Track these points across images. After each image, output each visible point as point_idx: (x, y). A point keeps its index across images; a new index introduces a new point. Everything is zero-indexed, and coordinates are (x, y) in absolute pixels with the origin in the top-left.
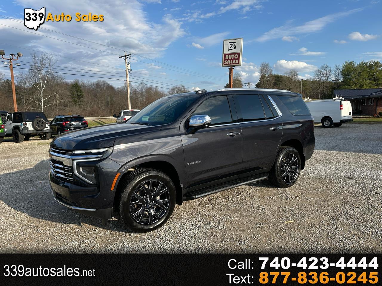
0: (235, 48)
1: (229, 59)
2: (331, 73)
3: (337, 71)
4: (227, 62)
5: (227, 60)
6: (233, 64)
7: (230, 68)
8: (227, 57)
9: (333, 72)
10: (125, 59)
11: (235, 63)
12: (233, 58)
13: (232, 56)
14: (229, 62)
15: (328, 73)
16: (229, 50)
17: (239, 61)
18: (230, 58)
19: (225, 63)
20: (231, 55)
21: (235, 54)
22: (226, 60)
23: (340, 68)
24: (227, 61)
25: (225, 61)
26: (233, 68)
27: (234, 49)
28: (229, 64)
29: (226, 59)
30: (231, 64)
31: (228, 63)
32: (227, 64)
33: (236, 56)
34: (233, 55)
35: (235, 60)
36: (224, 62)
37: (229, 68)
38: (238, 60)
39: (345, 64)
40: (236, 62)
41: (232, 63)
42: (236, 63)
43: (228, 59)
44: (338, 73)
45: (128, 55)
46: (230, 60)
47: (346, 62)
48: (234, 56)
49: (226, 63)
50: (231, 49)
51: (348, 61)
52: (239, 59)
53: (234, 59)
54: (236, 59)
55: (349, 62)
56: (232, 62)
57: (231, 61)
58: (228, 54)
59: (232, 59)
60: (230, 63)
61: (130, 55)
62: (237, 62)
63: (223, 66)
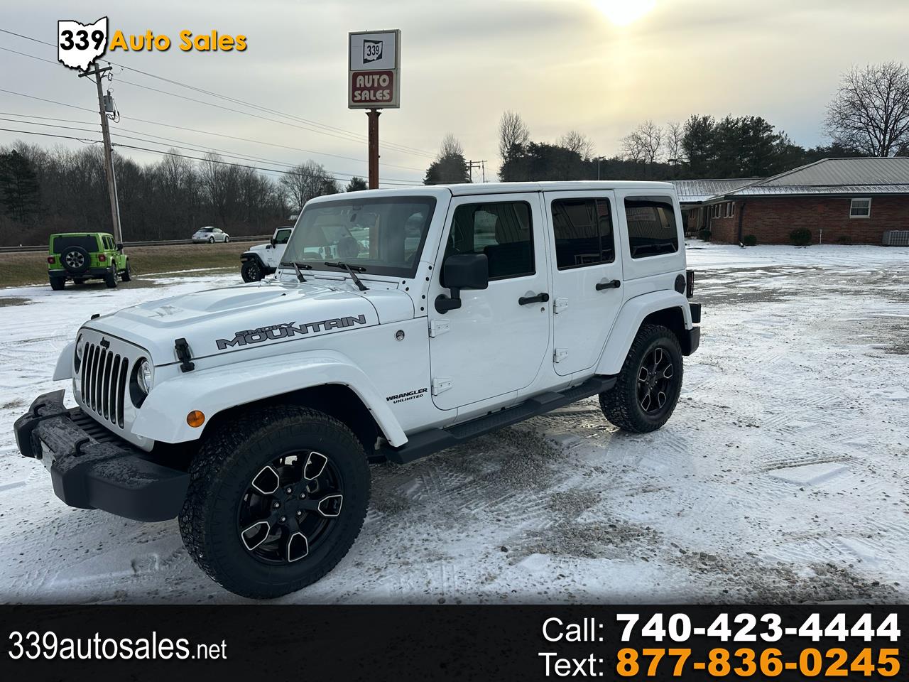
0: (380, 57)
1: (365, 88)
2: (662, 142)
3: (674, 137)
4: (361, 95)
5: (362, 89)
6: (377, 100)
7: (369, 111)
8: (361, 81)
9: (664, 140)
10: (95, 81)
11: (381, 99)
12: (376, 85)
13: (373, 80)
14: (366, 95)
15: (654, 141)
16: (364, 63)
17: (391, 94)
18: (368, 85)
19: (356, 99)
20: (371, 77)
21: (380, 73)
22: (359, 89)
23: (680, 131)
24: (360, 92)
25: (357, 93)
26: (379, 113)
27: (378, 58)
28: (366, 101)
29: (358, 86)
30: (371, 101)
31: (363, 99)
32: (361, 101)
33: (384, 81)
34: (376, 77)
35: (381, 91)
36: (354, 96)
37: (367, 113)
38: (388, 91)
39: (691, 121)
40: (384, 96)
41: (374, 99)
42: (384, 98)
43: (362, 86)
44: (676, 143)
45: (104, 70)
46: (369, 89)
47: (695, 119)
48: (379, 80)
49: (358, 98)
50: (369, 58)
51: (697, 115)
52: (390, 86)
53: (380, 87)
54: (384, 89)
55: (700, 118)
56: (375, 96)
57: (372, 92)
58: (364, 74)
59: (372, 88)
60: (368, 99)
61: (110, 68)
62: (387, 97)
63: (351, 107)
